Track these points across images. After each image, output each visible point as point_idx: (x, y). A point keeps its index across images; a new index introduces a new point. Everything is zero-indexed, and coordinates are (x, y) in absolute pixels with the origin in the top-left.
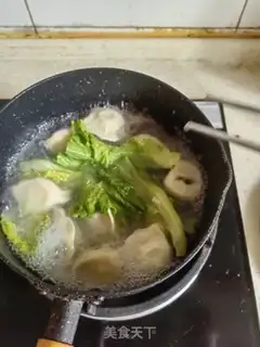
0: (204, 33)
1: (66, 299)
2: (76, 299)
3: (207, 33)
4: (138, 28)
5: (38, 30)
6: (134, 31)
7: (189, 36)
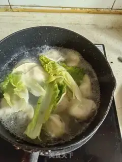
0: (96, 11)
1: (30, 152)
2: (36, 152)
3: (97, 11)
4: (63, 8)
5: (12, 7)
6: (61, 9)
7: (88, 12)
